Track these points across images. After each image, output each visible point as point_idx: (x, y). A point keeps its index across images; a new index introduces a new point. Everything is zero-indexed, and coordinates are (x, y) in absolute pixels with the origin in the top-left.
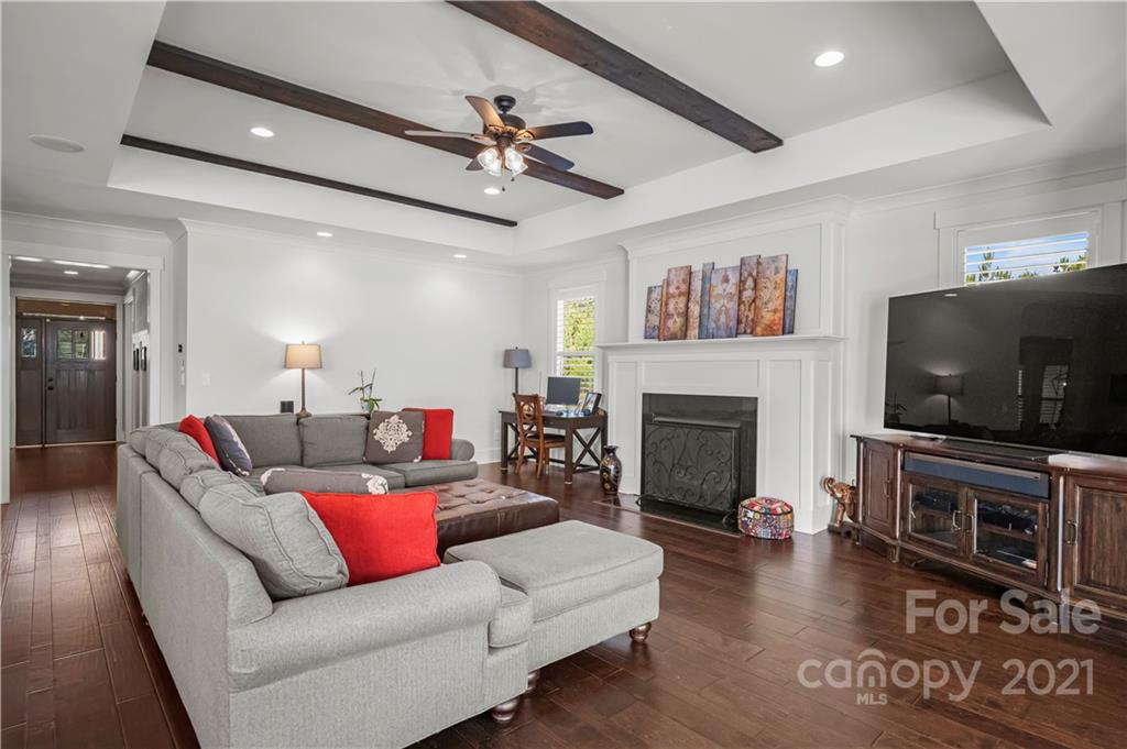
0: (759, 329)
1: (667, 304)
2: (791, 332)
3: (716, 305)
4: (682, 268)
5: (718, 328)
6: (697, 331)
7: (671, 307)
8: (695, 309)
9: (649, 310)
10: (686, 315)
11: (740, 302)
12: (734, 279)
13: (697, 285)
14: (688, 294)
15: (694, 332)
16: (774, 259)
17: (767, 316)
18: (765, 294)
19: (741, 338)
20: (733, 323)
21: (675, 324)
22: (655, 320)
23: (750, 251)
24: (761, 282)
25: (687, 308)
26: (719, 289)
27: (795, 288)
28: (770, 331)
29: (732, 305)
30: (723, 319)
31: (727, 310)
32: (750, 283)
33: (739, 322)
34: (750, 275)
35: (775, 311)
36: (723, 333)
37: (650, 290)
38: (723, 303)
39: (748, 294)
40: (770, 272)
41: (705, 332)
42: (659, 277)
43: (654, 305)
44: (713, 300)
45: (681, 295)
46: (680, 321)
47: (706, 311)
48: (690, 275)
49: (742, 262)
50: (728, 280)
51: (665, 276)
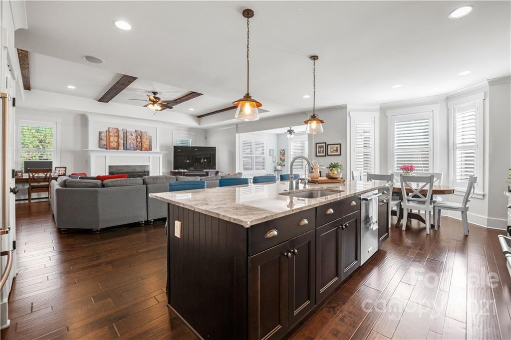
0: (143, 149)
1: (109, 138)
2: (151, 150)
3: (129, 141)
4: (115, 128)
5: (131, 148)
6: (123, 148)
7: (112, 139)
8: (121, 142)
9: (100, 139)
10: (118, 142)
11: (137, 142)
12: (134, 135)
13: (121, 134)
14: (118, 136)
15: (121, 148)
16: (146, 132)
17: (145, 146)
18: (144, 140)
19: (137, 151)
20: (135, 147)
21: (114, 144)
22: (104, 142)
23: (139, 129)
24: (142, 137)
25: (118, 140)
26: (129, 137)
27: (151, 140)
28: (146, 150)
29: (135, 142)
30: (132, 145)
31: (133, 143)
32: (139, 137)
33: (137, 146)
34: (139, 135)
35: (147, 145)
36: (132, 149)
37: (100, 133)
38: (131, 140)
39: (139, 140)
40: (145, 136)
41: (126, 148)
42: (104, 129)
43: (103, 138)
44: (128, 140)
45: (115, 136)
46: (116, 144)
47: (125, 142)
48: (118, 131)
49: (136, 131)
50: (132, 135)
51: (107, 129)
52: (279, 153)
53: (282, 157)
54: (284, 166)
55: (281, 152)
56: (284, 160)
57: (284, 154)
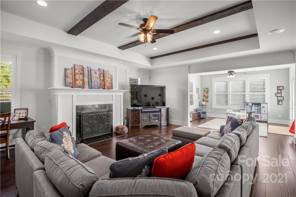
0: (106, 87)
1: (75, 76)
2: (112, 89)
3: (93, 80)
4: (80, 65)
5: (95, 86)
6: (88, 86)
7: (77, 77)
8: (86, 80)
9: (66, 76)
10: (83, 80)
11: (100, 80)
12: (98, 73)
13: (86, 72)
14: (83, 74)
16: (108, 71)
17: (107, 84)
18: (106, 79)
19: (101, 89)
20: (99, 85)
21: (79, 83)
22: (69, 80)
24: (105, 76)
25: (83, 78)
26: (93, 75)
27: (112, 79)
28: (108, 88)
29: (98, 80)
30: (96, 83)
31: (97, 81)
32: (102, 75)
33: (101, 85)
34: (102, 73)
35: (109, 83)
36: (97, 88)
37: (66, 70)
38: (95, 78)
39: (102, 78)
40: (107, 74)
41: (91, 87)
42: (70, 66)
43: (68, 75)
44: (92, 78)
45: (81, 74)
46: (81, 82)
47: (90, 80)
48: (83, 69)
49: (99, 69)
50: (96, 73)
51: (73, 66)
52: (203, 91)
53: (205, 94)
54: (208, 101)
55: (204, 90)
56: (208, 97)
57: (208, 92)
